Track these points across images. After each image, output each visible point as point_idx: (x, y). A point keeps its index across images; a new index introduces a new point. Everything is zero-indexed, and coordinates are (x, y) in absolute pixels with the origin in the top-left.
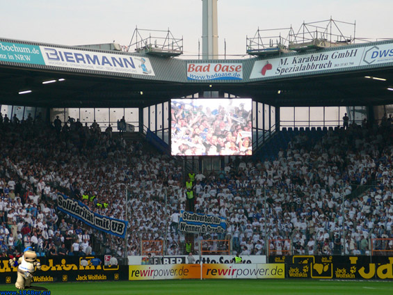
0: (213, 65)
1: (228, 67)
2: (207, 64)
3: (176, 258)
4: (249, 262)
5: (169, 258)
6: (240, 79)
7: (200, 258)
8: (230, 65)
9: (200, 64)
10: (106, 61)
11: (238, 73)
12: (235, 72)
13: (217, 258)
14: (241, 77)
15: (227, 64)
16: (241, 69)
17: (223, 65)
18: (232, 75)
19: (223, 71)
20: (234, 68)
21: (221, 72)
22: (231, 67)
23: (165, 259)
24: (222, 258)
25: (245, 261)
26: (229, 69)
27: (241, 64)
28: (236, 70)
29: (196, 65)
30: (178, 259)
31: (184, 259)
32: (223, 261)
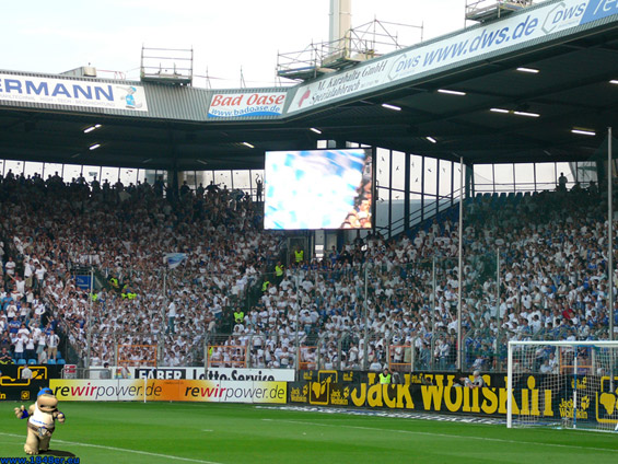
0: (247, 96)
1: (266, 97)
2: (239, 95)
3: (173, 370)
4: (271, 378)
5: (165, 371)
6: (278, 114)
7: (206, 371)
8: (269, 95)
9: (230, 96)
10: (61, 90)
11: (278, 106)
12: (274, 104)
13: (228, 372)
14: (280, 112)
15: (266, 94)
16: (284, 100)
17: (260, 95)
18: (269, 110)
19: (258, 103)
20: (275, 99)
21: (255, 105)
22: (270, 99)
23: (158, 372)
24: (235, 372)
25: (265, 377)
26: (268, 101)
27: (285, 94)
28: (276, 102)
29: (225, 96)
30: (176, 372)
31: (184, 372)
32: (237, 376)
